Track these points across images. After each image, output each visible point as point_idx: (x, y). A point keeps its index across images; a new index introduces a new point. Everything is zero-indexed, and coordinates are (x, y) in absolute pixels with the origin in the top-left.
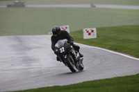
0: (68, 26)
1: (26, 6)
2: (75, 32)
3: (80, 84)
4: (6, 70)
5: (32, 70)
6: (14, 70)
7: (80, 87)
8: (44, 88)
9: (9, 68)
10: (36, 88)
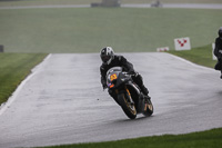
0: (187, 39)
1: (122, 6)
2: (199, 48)
3: (206, 132)
4: (89, 108)
6: (101, 108)
7: (207, 138)
8: (148, 138)
9: (94, 105)
10: (136, 137)
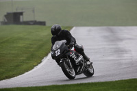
5: (124, 61)
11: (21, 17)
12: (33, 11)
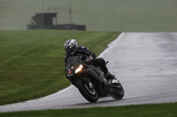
11: (54, 19)
12: (70, 12)
